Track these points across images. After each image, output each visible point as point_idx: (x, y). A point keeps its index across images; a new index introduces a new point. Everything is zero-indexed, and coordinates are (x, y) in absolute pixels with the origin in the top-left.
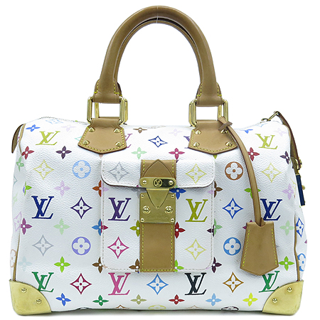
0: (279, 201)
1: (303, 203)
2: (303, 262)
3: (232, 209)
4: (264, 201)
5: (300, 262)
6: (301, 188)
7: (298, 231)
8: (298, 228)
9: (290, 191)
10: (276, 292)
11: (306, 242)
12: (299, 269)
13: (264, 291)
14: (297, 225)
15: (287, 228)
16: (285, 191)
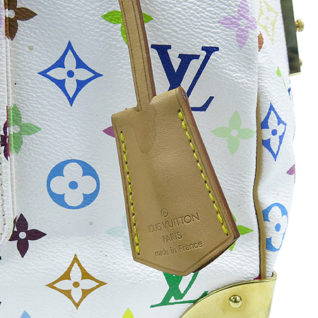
0: (210, 51)
1: (294, 66)
2: (278, 227)
3: (71, 74)
4: (163, 50)
5: (270, 226)
6: (291, 27)
7: (266, 144)
8: (267, 134)
9: (243, 22)
10: (198, 305)
11: (291, 171)
12: (265, 245)
13: (165, 302)
14: (263, 125)
15: (234, 133)
16: (230, 22)
